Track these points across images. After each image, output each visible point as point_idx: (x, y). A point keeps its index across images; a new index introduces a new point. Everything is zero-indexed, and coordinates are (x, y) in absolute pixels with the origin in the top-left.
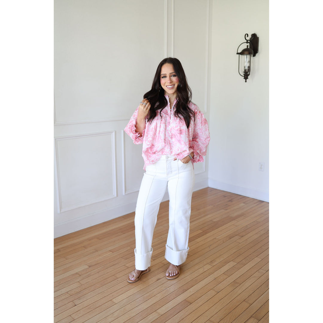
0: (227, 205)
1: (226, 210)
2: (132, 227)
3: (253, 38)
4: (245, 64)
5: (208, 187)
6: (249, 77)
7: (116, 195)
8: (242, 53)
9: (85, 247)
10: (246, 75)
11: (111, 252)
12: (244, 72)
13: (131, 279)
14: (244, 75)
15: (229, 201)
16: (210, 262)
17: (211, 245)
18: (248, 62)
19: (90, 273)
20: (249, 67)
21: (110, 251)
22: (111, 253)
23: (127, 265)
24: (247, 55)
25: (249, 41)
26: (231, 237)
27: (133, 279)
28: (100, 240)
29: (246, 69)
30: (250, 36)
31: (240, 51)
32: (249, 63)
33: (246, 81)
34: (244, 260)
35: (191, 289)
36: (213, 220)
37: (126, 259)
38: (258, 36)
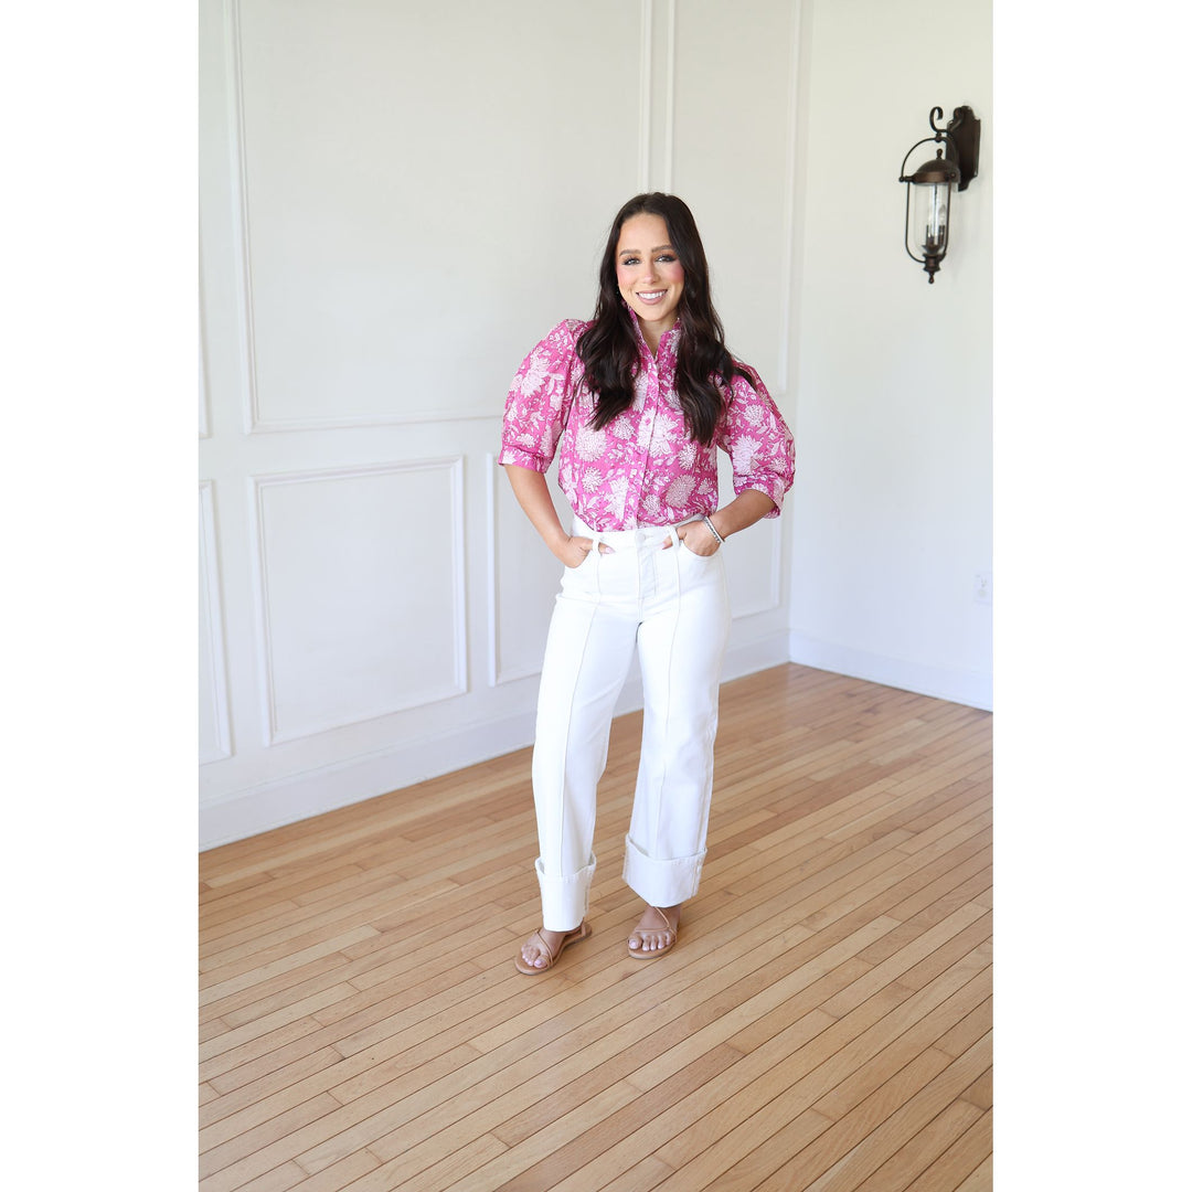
0: (858, 724)
1: (857, 742)
2: (522, 800)
3: (959, 122)
4: (931, 217)
5: (790, 663)
6: (942, 264)
7: (463, 687)
8: (919, 178)
9: (361, 866)
10: (933, 259)
11: (455, 882)
12: (924, 247)
13: (530, 963)
14: (923, 259)
15: (868, 711)
16: (807, 918)
17: (806, 862)
18: (940, 211)
19: (384, 952)
20: (944, 229)
21: (449, 879)
22: (456, 885)
23: (514, 927)
24: (936, 183)
25: (944, 135)
26: (877, 834)
27: (537, 963)
28: (413, 841)
29: (932, 238)
30: (948, 117)
31: (910, 171)
32: (944, 215)
33: (931, 281)
34: (925, 913)
35: (744, 1009)
36: (812, 777)
37: (511, 906)
38: (977, 115)
